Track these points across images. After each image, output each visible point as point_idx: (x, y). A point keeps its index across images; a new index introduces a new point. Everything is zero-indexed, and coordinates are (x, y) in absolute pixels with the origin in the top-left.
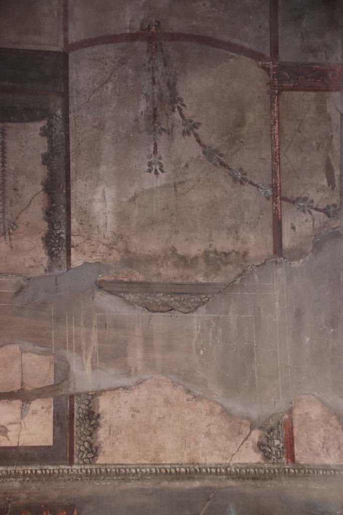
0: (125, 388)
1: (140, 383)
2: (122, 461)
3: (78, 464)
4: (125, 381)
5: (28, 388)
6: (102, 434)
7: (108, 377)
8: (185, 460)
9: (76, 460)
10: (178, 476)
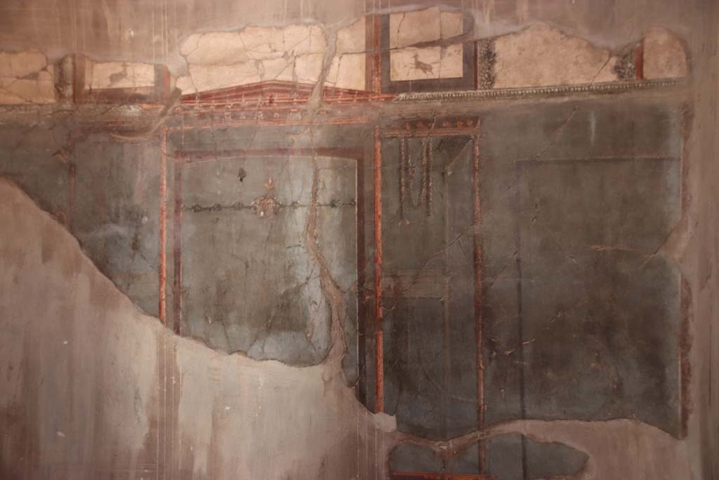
0: (514, 33)
1: (524, 29)
2: (512, 86)
3: (480, 89)
4: (515, 28)
5: (445, 38)
6: (497, 67)
7: (501, 26)
8: (558, 82)
9: (479, 87)
10: (552, 94)
